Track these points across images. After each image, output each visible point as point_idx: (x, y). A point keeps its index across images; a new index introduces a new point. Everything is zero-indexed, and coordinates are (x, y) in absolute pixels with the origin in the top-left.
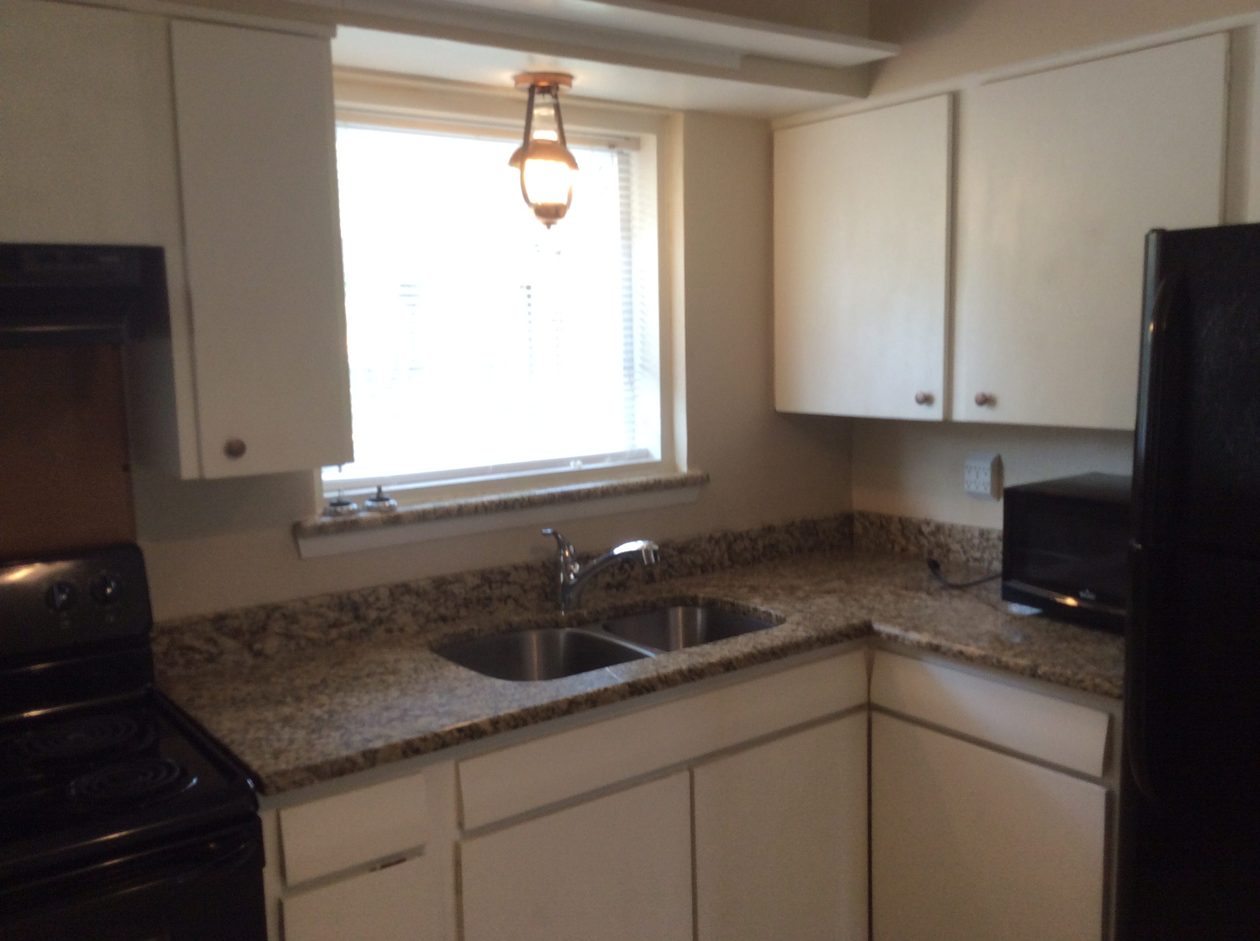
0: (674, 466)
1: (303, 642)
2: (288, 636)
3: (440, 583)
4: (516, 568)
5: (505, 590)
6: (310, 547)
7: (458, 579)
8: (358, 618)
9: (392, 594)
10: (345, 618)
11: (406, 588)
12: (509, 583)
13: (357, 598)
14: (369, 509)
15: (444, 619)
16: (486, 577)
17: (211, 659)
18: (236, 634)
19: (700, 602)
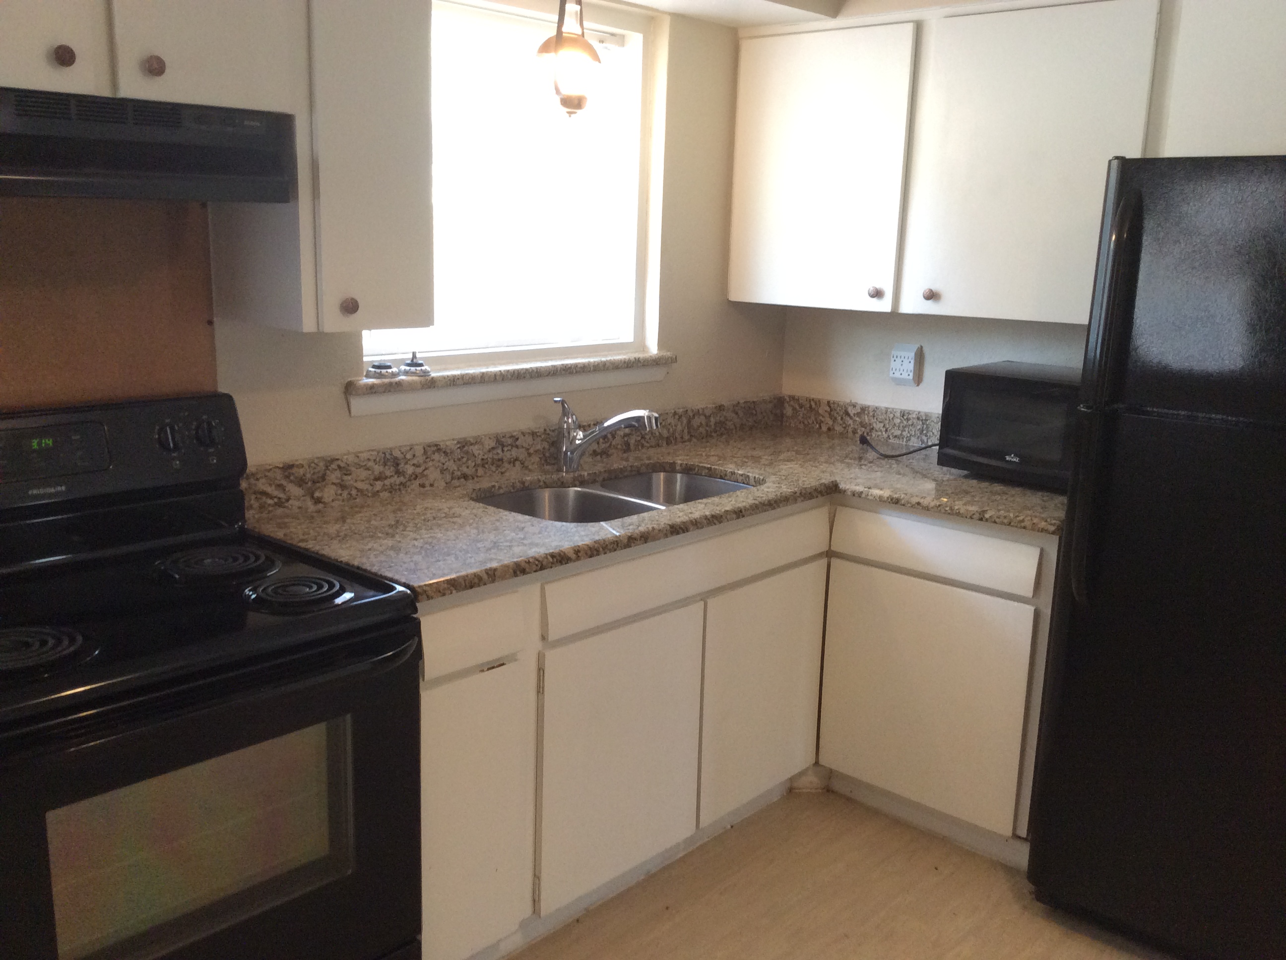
0: (644, 348)
1: (354, 492)
2: (343, 487)
3: (463, 444)
4: (524, 434)
5: (514, 453)
6: (359, 405)
7: (477, 441)
8: (398, 473)
9: (425, 452)
10: (388, 473)
11: (437, 448)
12: (517, 447)
13: (397, 453)
14: (406, 373)
15: (465, 477)
16: (500, 442)
17: (280, 504)
18: (301, 482)
19: (678, 468)
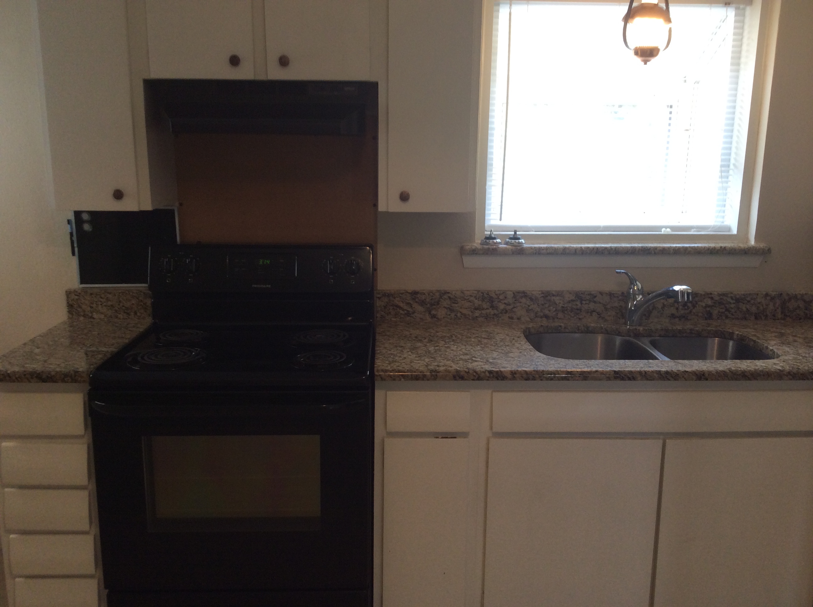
0: (747, 239)
1: (459, 315)
2: (451, 310)
3: (546, 295)
4: (601, 293)
5: (592, 306)
6: (469, 261)
7: (559, 294)
8: (492, 307)
9: (515, 296)
10: (485, 306)
11: (524, 294)
12: (595, 302)
13: (493, 295)
14: (507, 243)
15: (547, 317)
16: (579, 296)
17: (408, 314)
18: (422, 303)
19: (735, 337)
